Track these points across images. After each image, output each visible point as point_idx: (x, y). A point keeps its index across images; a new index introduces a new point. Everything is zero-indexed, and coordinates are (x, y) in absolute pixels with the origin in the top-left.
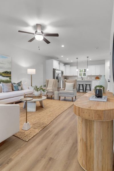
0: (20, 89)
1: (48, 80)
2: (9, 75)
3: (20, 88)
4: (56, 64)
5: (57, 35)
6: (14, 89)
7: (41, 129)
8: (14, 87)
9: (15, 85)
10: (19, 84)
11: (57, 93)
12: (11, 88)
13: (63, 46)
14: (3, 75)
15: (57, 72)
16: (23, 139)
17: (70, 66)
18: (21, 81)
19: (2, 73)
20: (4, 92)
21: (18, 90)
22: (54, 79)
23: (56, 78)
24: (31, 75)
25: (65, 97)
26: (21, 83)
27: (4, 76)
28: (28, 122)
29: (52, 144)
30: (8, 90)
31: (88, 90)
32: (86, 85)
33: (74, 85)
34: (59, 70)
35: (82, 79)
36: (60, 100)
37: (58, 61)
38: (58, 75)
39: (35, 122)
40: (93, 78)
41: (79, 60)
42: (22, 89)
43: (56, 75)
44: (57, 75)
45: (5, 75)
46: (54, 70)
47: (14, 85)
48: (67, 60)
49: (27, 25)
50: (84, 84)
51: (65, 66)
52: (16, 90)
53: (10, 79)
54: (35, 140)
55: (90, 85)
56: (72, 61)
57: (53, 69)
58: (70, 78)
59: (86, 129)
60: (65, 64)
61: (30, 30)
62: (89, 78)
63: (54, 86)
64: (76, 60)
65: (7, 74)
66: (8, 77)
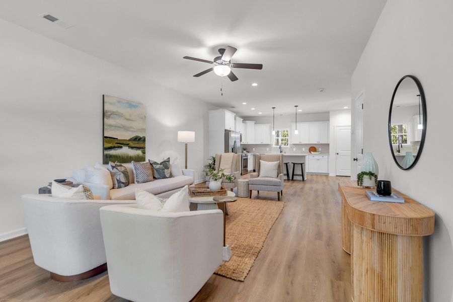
0: (167, 176)
1: (220, 154)
2: (142, 145)
3: (167, 172)
4: (229, 120)
5: (259, 67)
6: (156, 176)
7: (254, 258)
8: (155, 171)
9: (158, 166)
10: (166, 164)
11: (244, 182)
12: (150, 172)
13: (255, 85)
14: (131, 144)
15: (233, 135)
16: (233, 278)
17: (255, 123)
18: (169, 158)
19: (130, 140)
20: (138, 182)
21: (165, 177)
22: (233, 153)
23: (230, 150)
24: (186, 145)
25: (258, 192)
26: (169, 161)
27: (132, 148)
28: (227, 246)
29: (292, 283)
30: (146, 178)
31: (297, 175)
32: (294, 164)
33: (279, 166)
34: (236, 133)
35: (281, 152)
36: (250, 198)
37: (234, 112)
38: (235, 142)
39: (232, 244)
40: (304, 149)
41: (277, 111)
42: (171, 176)
43: (231, 144)
44: (233, 144)
45: (134, 144)
46: (227, 133)
47: (154, 166)
48: (252, 110)
49: (199, 44)
50: (290, 161)
51: (246, 123)
52: (159, 177)
53: (144, 153)
54: (254, 278)
55: (301, 164)
56: (260, 113)
57: (226, 130)
58: (254, 149)
59: (382, 250)
60: (245, 118)
61: (202, 53)
62: (294, 149)
63: (234, 167)
64: (270, 112)
65: (138, 144)
66: (140, 148)
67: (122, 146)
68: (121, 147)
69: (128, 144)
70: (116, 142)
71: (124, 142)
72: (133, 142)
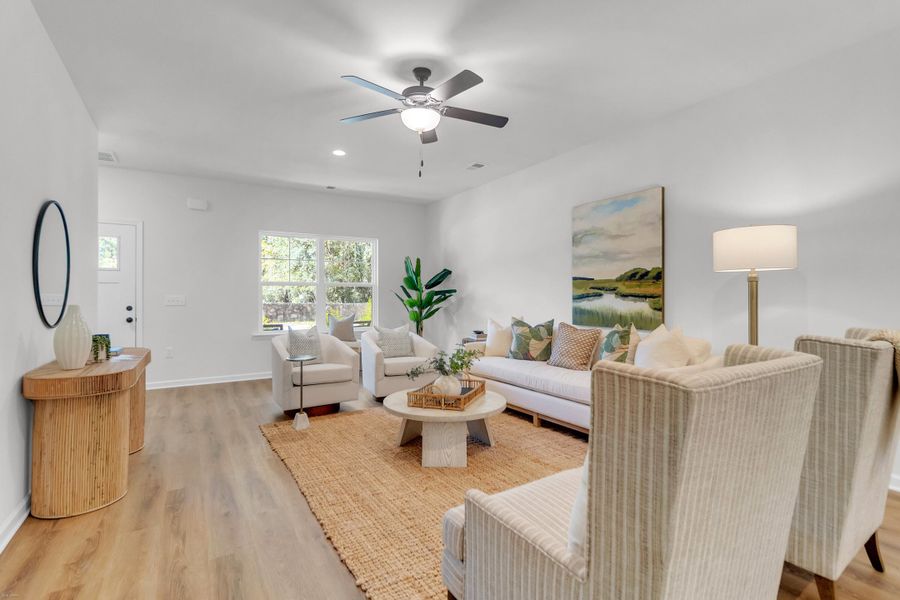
2: (652, 290)
14: (622, 288)
19: (617, 280)
27: (625, 296)
45: (631, 287)
53: (658, 308)
65: (639, 286)
66: (645, 297)
67: (602, 292)
68: (601, 295)
69: (614, 289)
70: (592, 285)
71: (607, 285)
72: (627, 283)
